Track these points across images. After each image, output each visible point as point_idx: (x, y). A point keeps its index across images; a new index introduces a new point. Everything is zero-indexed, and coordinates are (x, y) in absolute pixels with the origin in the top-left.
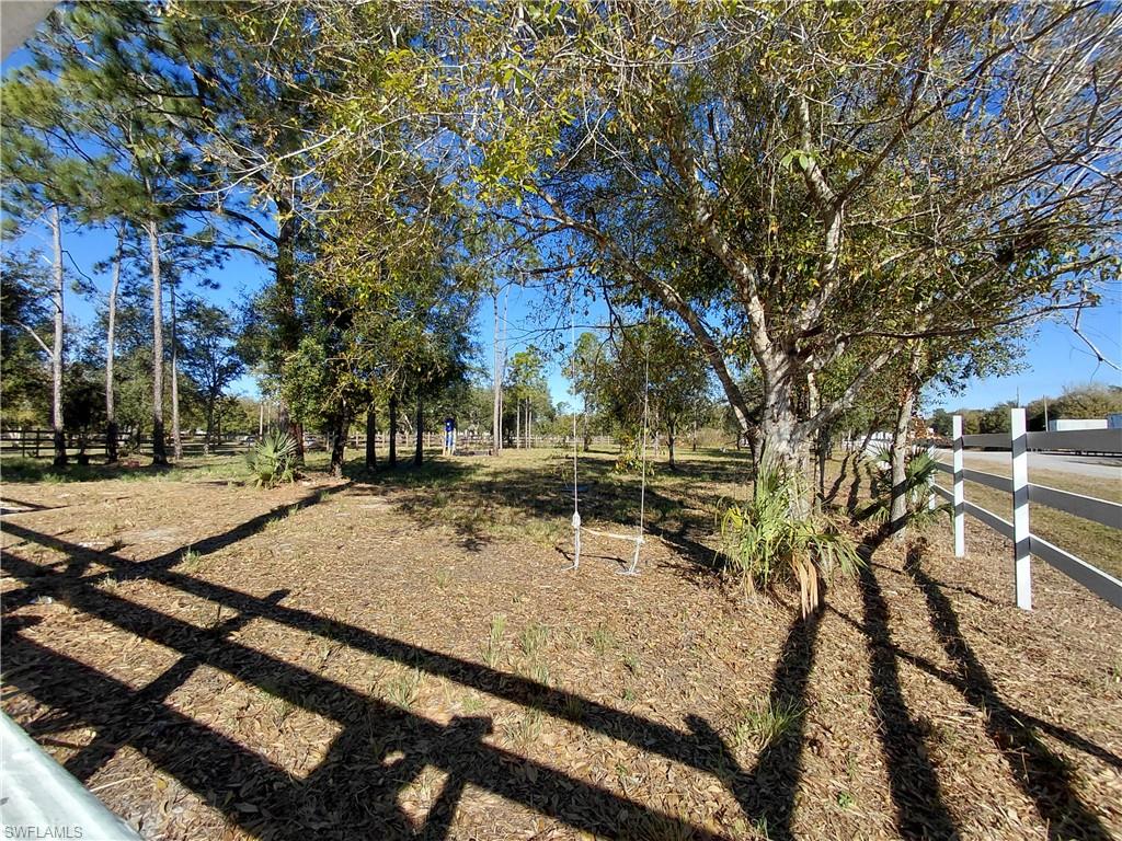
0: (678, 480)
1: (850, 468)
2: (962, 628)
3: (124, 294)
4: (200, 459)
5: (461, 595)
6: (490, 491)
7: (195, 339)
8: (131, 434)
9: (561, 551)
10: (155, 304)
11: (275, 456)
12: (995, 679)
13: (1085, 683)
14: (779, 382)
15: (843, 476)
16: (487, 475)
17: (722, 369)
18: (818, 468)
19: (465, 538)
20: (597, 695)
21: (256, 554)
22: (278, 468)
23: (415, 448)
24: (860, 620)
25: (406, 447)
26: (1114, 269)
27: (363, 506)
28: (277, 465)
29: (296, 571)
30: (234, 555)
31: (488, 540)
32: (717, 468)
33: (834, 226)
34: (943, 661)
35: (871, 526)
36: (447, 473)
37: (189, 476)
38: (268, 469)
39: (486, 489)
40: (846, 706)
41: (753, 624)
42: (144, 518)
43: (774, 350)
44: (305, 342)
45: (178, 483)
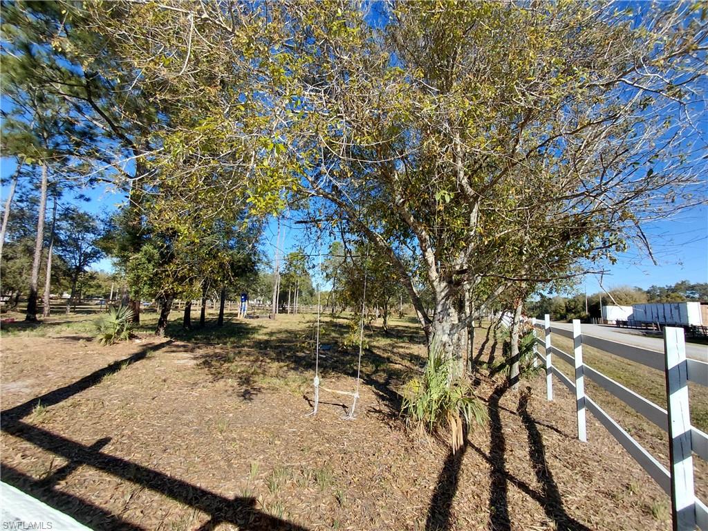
0: (388, 341)
1: (492, 334)
2: (547, 455)
3: (18, 201)
4: (63, 316)
5: (234, 440)
6: (266, 348)
7: (68, 233)
8: (11, 297)
9: (307, 399)
10: (41, 208)
11: (117, 322)
12: (563, 495)
13: (614, 496)
14: (443, 299)
15: (487, 340)
16: (265, 334)
17: (410, 288)
18: (470, 342)
19: (244, 388)
20: (315, 525)
21: (91, 404)
22: (118, 330)
23: (219, 312)
24: (487, 452)
25: (212, 311)
26: (622, 246)
27: (176, 362)
28: (118, 328)
29: (119, 420)
30: (74, 406)
31: (259, 390)
32: (413, 332)
33: (474, 210)
34: (534, 484)
35: (500, 378)
36: (239, 333)
37: (52, 332)
38: (111, 331)
39: (263, 346)
40: (473, 522)
41: (422, 459)
42: (10, 370)
43: (440, 280)
44: (145, 248)
45: (42, 339)
